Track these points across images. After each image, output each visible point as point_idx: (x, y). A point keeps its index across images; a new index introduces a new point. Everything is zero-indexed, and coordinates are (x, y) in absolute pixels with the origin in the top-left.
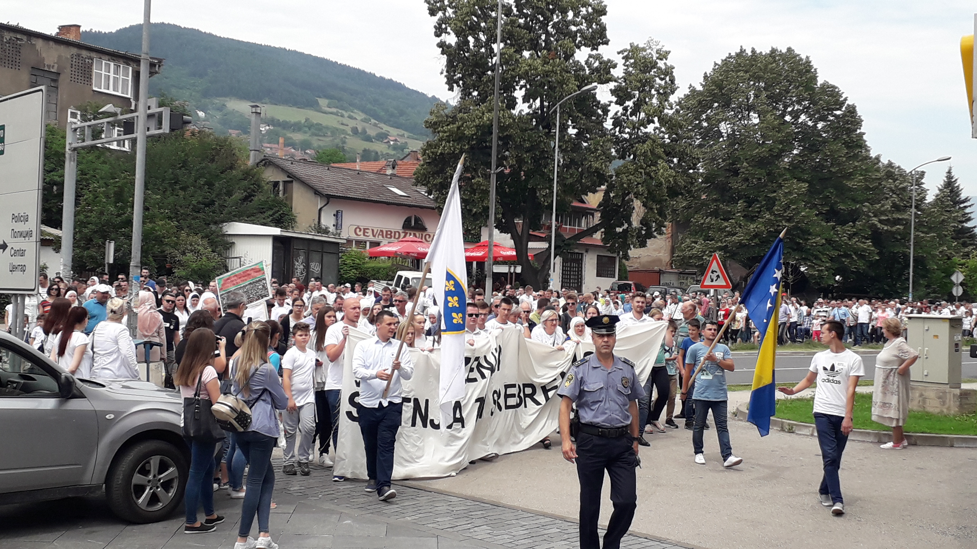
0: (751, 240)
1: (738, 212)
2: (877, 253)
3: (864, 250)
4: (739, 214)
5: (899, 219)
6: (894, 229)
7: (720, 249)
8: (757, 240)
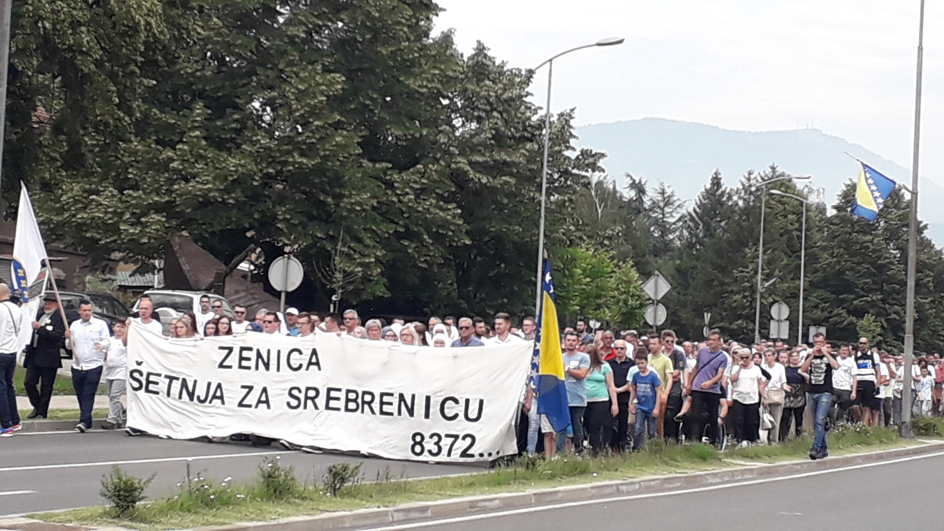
0: (226, 191)
1: (194, 128)
2: (467, 233)
3: (444, 224)
4: (197, 133)
5: (505, 162)
6: (497, 182)
7: (158, 208)
8: (238, 194)
